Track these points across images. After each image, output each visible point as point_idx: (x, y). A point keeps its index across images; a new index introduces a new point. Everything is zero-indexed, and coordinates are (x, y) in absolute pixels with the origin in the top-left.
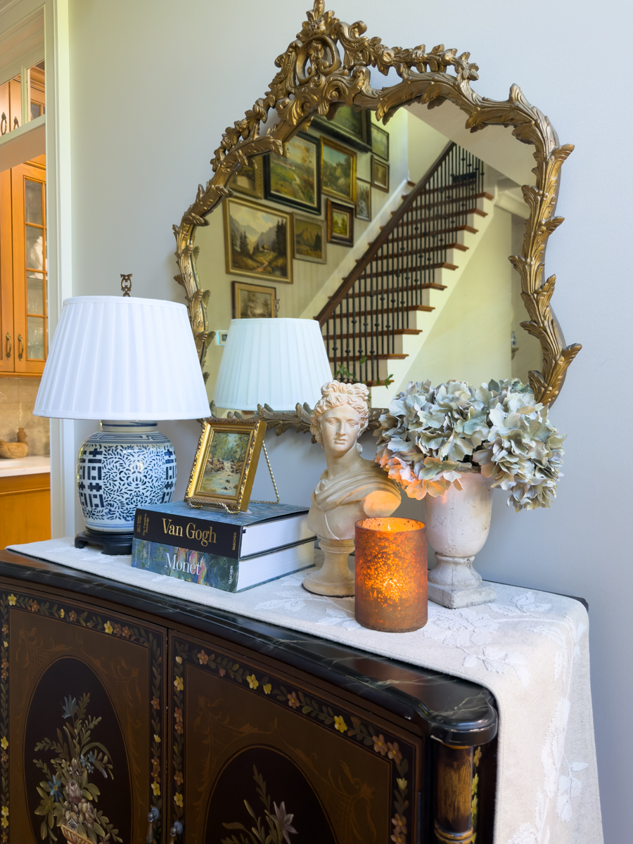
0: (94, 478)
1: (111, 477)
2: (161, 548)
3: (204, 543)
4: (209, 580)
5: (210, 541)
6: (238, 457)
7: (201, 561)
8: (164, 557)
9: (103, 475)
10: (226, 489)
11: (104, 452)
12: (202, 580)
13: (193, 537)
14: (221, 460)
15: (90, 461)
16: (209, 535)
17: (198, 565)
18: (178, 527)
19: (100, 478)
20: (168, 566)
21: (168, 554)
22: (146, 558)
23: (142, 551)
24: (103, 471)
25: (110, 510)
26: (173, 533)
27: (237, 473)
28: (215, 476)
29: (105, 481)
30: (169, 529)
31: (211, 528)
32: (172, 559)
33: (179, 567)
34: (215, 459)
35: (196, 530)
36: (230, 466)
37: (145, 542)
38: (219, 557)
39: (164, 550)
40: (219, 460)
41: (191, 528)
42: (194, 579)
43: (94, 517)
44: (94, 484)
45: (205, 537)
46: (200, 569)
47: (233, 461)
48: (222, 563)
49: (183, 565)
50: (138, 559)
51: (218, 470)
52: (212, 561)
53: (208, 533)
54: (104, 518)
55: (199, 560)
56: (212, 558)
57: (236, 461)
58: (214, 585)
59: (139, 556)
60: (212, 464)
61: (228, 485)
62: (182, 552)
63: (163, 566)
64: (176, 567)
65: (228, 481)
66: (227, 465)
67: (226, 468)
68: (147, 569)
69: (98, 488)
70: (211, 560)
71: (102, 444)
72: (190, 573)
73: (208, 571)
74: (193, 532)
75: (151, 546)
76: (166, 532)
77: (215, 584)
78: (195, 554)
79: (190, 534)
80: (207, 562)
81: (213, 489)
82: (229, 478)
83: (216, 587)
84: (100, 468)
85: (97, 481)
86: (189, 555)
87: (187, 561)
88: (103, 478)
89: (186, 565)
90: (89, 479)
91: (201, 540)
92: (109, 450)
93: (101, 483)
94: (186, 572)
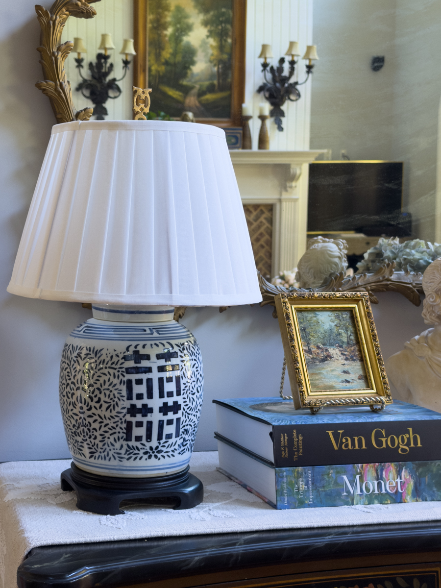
0: (170, 394)
1: (191, 389)
2: (332, 471)
3: (403, 450)
4: (418, 494)
5: (412, 445)
6: (345, 340)
7: (403, 473)
8: (338, 483)
9: (182, 387)
10: (348, 382)
11: (179, 354)
12: (408, 498)
13: (384, 446)
14: (321, 346)
15: (162, 369)
16: (409, 439)
17: (399, 480)
18: (356, 439)
19: (179, 394)
20: (348, 492)
21: (345, 477)
22: (305, 492)
23: (297, 483)
24: (182, 382)
25: (184, 440)
26: (350, 447)
27: (354, 360)
28: (323, 368)
29: (185, 396)
30: (342, 443)
31: (411, 429)
32: (353, 482)
33: (367, 489)
34: (312, 346)
35: (387, 436)
36: (339, 353)
37: (300, 469)
38: (430, 462)
39: (338, 473)
40: (318, 347)
41: (378, 435)
42: (397, 498)
43: (159, 455)
44: (170, 404)
45: (403, 441)
46: (403, 485)
47: (341, 346)
48: (435, 470)
49: (373, 485)
50: (289, 496)
51: (324, 360)
52: (420, 470)
53: (406, 437)
54: (176, 453)
55: (399, 473)
56: (419, 466)
57: (344, 346)
58: (428, 499)
59: (290, 491)
60: (311, 354)
61: (346, 377)
62: (370, 470)
63: (339, 494)
64: (361, 490)
65: (345, 372)
66: (334, 351)
67: (335, 356)
68: (309, 506)
69: (176, 407)
70: (417, 469)
71: (171, 341)
72: (387, 493)
73: (415, 484)
74: (384, 440)
75: (313, 473)
76: (336, 448)
77: (431, 496)
78: (392, 467)
79: (379, 443)
80: (412, 473)
81: (328, 384)
82: (346, 368)
83: (432, 500)
84: (178, 379)
85: (175, 398)
86: (382, 470)
87: (379, 478)
88: (182, 392)
89: (379, 485)
90: (161, 396)
91: (398, 447)
92: (184, 349)
93: (180, 399)
94: (381, 494)
